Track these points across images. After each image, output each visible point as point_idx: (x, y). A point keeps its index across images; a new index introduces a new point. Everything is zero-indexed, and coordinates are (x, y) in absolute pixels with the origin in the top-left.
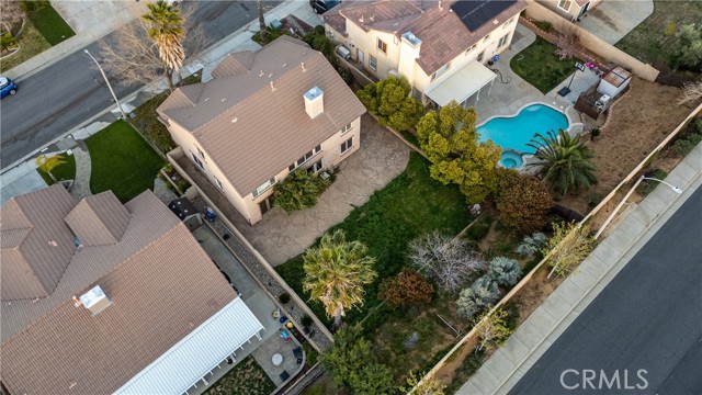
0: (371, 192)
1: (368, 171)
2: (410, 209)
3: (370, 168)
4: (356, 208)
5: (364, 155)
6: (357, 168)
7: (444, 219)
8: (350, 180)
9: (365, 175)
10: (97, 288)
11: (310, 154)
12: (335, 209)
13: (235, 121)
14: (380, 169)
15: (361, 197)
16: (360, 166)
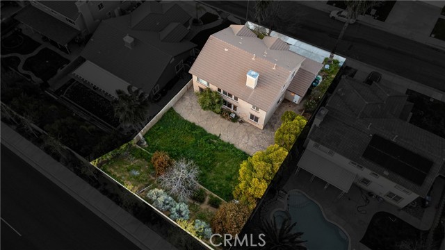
0: (231, 142)
1: (246, 137)
2: (226, 165)
3: (249, 138)
4: (219, 137)
5: (258, 133)
6: (247, 132)
7: (224, 185)
8: (237, 130)
9: (243, 137)
10: (133, 40)
11: (230, 95)
12: (215, 127)
13: (226, 50)
14: (250, 143)
15: (226, 138)
16: (249, 134)
